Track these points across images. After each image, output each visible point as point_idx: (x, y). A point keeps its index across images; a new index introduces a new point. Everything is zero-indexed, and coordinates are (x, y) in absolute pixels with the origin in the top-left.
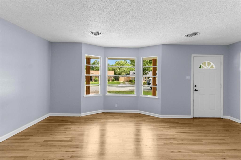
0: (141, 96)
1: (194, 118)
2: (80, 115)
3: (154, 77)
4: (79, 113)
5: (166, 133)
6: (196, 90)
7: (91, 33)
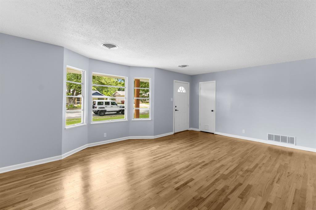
0: (133, 120)
1: (175, 134)
2: (61, 157)
3: (138, 99)
4: (60, 155)
5: (173, 147)
6: (176, 110)
7: (104, 45)
